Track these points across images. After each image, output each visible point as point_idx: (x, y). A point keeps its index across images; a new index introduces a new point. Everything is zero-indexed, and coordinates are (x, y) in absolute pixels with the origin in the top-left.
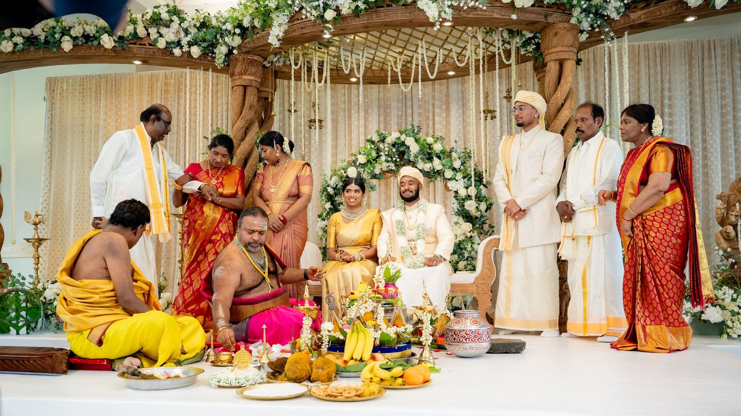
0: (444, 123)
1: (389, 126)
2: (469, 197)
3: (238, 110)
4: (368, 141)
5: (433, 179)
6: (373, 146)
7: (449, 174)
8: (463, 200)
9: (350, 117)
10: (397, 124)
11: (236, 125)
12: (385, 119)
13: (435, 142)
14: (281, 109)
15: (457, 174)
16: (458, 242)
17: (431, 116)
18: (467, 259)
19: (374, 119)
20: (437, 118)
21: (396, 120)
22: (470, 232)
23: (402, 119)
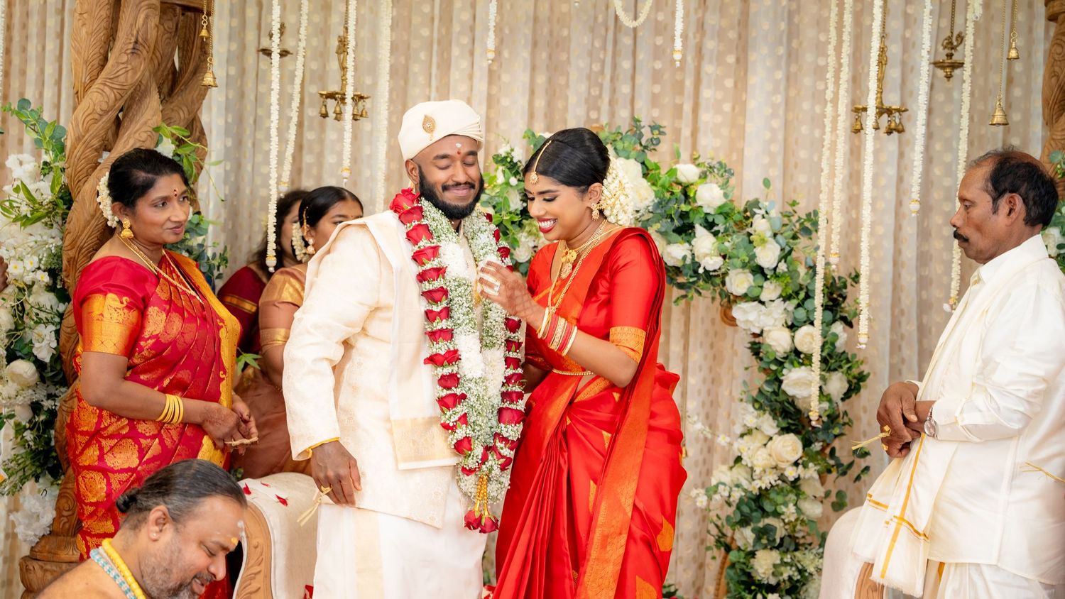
0: (727, 107)
1: (560, 105)
2: (797, 357)
3: (92, 51)
4: (501, 160)
5: (692, 293)
6: (513, 181)
7: (739, 282)
8: (780, 364)
9: (445, 65)
10: (587, 101)
11: (85, 104)
12: (550, 81)
13: (703, 176)
14: (235, 22)
15: (766, 284)
16: (756, 492)
17: (689, 83)
18: (781, 545)
19: (517, 78)
20: (706, 93)
21: (583, 87)
22: (796, 464)
23: (601, 86)
